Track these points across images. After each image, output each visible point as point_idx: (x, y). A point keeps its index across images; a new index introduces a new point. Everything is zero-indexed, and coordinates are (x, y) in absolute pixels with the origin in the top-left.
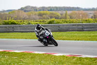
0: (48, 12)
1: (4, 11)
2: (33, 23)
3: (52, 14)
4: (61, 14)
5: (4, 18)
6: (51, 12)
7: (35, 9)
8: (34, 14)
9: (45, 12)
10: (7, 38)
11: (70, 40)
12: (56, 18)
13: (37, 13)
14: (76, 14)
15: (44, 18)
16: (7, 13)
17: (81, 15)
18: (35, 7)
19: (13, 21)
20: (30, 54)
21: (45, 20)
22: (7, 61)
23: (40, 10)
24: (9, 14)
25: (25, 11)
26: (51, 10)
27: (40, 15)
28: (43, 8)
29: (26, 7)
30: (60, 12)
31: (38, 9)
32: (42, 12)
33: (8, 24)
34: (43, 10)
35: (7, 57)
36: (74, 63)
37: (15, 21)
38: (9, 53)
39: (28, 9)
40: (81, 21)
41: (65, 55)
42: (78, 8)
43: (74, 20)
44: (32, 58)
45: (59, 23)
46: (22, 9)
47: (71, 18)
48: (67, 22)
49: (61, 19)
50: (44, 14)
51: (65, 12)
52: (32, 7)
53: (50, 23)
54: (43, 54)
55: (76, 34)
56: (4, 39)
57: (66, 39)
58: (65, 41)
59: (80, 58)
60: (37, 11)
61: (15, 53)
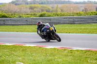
0: (39, 5)
2: (24, 16)
3: (43, 7)
4: (52, 8)
7: (26, 2)
9: (36, 5)
11: (61, 33)
12: (47, 11)
13: (28, 6)
14: (67, 7)
15: (35, 12)
17: (72, 8)
20: (21, 47)
23: (31, 4)
25: (16, 4)
26: (42, 3)
27: (31, 8)
30: (51, 5)
32: (33, 5)
34: (34, 3)
36: (65, 56)
40: (72, 14)
41: (56, 47)
42: (69, 1)
43: (65, 13)
46: (13, 2)
47: (62, 11)
48: (58, 16)
49: (52, 12)
51: (56, 5)
53: (41, 16)
54: (34, 47)
59: (71, 50)
60: (28, 4)
61: (6, 46)
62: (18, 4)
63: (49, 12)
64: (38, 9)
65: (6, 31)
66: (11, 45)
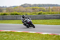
0: (38, 7)
1: (11, 7)
2: (29, 14)
3: (41, 8)
4: (46, 9)
5: (11, 11)
6: (40, 7)
7: (30, 5)
8: (29, 9)
9: (36, 7)
10: (13, 23)
11: (52, 24)
13: (31, 8)
14: (55, 8)
15: (36, 11)
16: (13, 8)
17: (58, 9)
18: (30, 4)
19: (17, 13)
20: (27, 33)
21: (36, 12)
22: (13, 37)
23: (33, 6)
24: (14, 8)
25: (24, 7)
26: (40, 6)
27: (33, 9)
28: (35, 5)
29: (25, 5)
30: (46, 7)
31: (32, 6)
32: (34, 7)
33: (14, 15)
34: (35, 6)
35: (13, 35)
36: (54, 39)
37: (18, 13)
38: (14, 32)
39: (26, 6)
40: (59, 13)
41: (49, 34)
42: (57, 5)
43: (54, 12)
44: (28, 35)
45: (45, 14)
46: (22, 6)
47: (52, 11)
48: (50, 14)
49: (46, 11)
50: (35, 9)
51: (48, 7)
52: (28, 4)
53: (39, 14)
54: (35, 33)
55: (55, 21)
56: (11, 24)
57: (50, 24)
58: (48, 25)
59: (58, 36)
60: (31, 6)
61: (18, 32)
62: (25, 7)
63: (44, 11)
64: (38, 10)
65: (17, 23)
66: (20, 32)
